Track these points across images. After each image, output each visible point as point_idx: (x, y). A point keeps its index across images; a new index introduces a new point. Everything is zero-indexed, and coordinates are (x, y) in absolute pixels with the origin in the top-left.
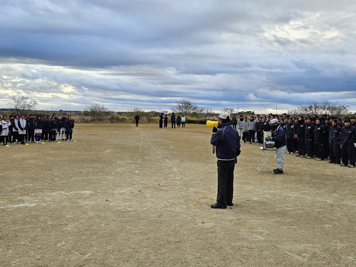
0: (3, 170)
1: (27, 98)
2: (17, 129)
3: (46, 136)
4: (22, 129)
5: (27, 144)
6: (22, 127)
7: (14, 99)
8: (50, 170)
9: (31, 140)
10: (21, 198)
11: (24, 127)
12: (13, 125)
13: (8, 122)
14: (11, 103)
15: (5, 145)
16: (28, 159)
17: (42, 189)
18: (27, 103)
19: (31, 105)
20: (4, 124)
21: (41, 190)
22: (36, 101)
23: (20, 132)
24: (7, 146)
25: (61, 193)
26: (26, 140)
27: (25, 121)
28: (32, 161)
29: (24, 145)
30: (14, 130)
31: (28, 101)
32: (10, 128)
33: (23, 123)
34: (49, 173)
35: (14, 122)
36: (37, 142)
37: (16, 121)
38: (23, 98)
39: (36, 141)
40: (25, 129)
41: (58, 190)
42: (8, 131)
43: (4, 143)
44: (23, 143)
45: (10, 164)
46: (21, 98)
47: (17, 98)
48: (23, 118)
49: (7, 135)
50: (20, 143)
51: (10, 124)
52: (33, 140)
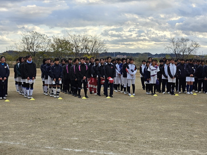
0: (143, 120)
1: (187, 40)
2: (166, 77)
3: (200, 85)
4: (171, 77)
5: (177, 95)
6: (172, 74)
7: (173, 42)
8: (192, 125)
9: (182, 90)
10: (150, 151)
11: (174, 74)
12: (162, 72)
13: (157, 68)
14: (169, 46)
15: (153, 94)
16: (172, 111)
17: (176, 144)
18: (187, 47)
19: (192, 48)
20: (153, 70)
21: (174, 146)
22: (198, 43)
23: (170, 80)
24: (155, 95)
25: (194, 152)
26: (177, 90)
27: (175, 67)
28: (176, 114)
29: (173, 96)
30: (163, 77)
31: (188, 44)
32: (159, 74)
33: (173, 68)
34: (190, 128)
35: (164, 68)
36: (189, 93)
37: (166, 67)
38: (183, 40)
39: (188, 91)
40: (175, 76)
41: (192, 148)
42: (156, 78)
43: (152, 92)
44: (172, 93)
45: (152, 115)
46: (180, 40)
47: (176, 40)
48: (173, 64)
49: (155, 83)
50: (169, 93)
51: (158, 70)
52: (184, 90)
